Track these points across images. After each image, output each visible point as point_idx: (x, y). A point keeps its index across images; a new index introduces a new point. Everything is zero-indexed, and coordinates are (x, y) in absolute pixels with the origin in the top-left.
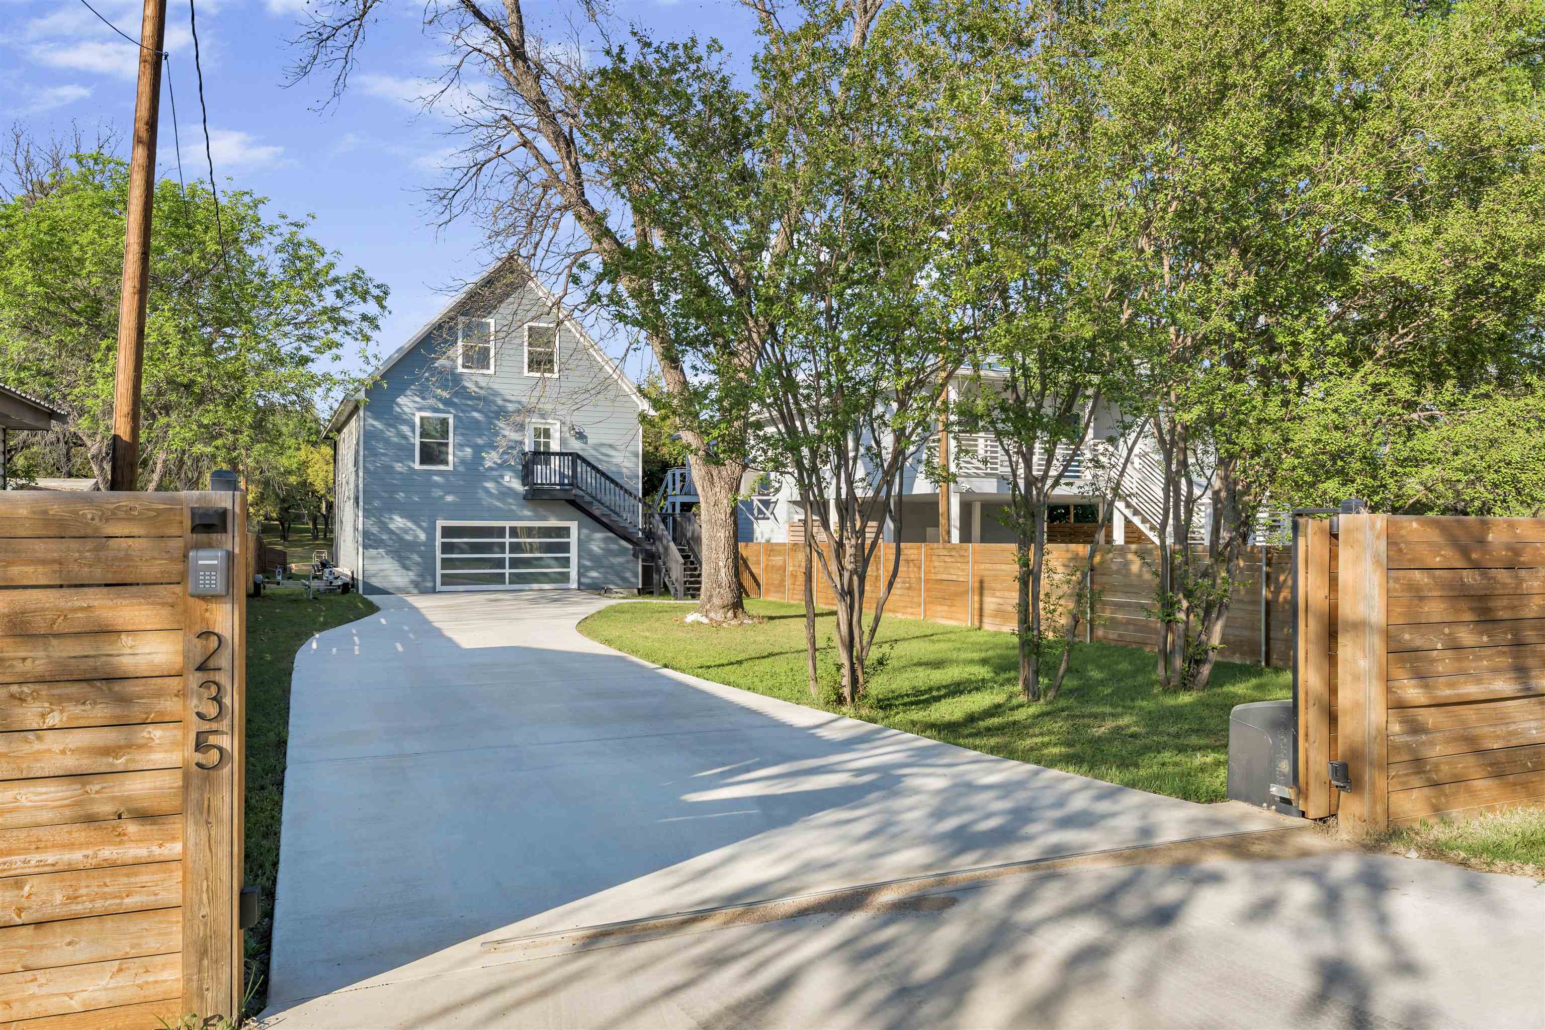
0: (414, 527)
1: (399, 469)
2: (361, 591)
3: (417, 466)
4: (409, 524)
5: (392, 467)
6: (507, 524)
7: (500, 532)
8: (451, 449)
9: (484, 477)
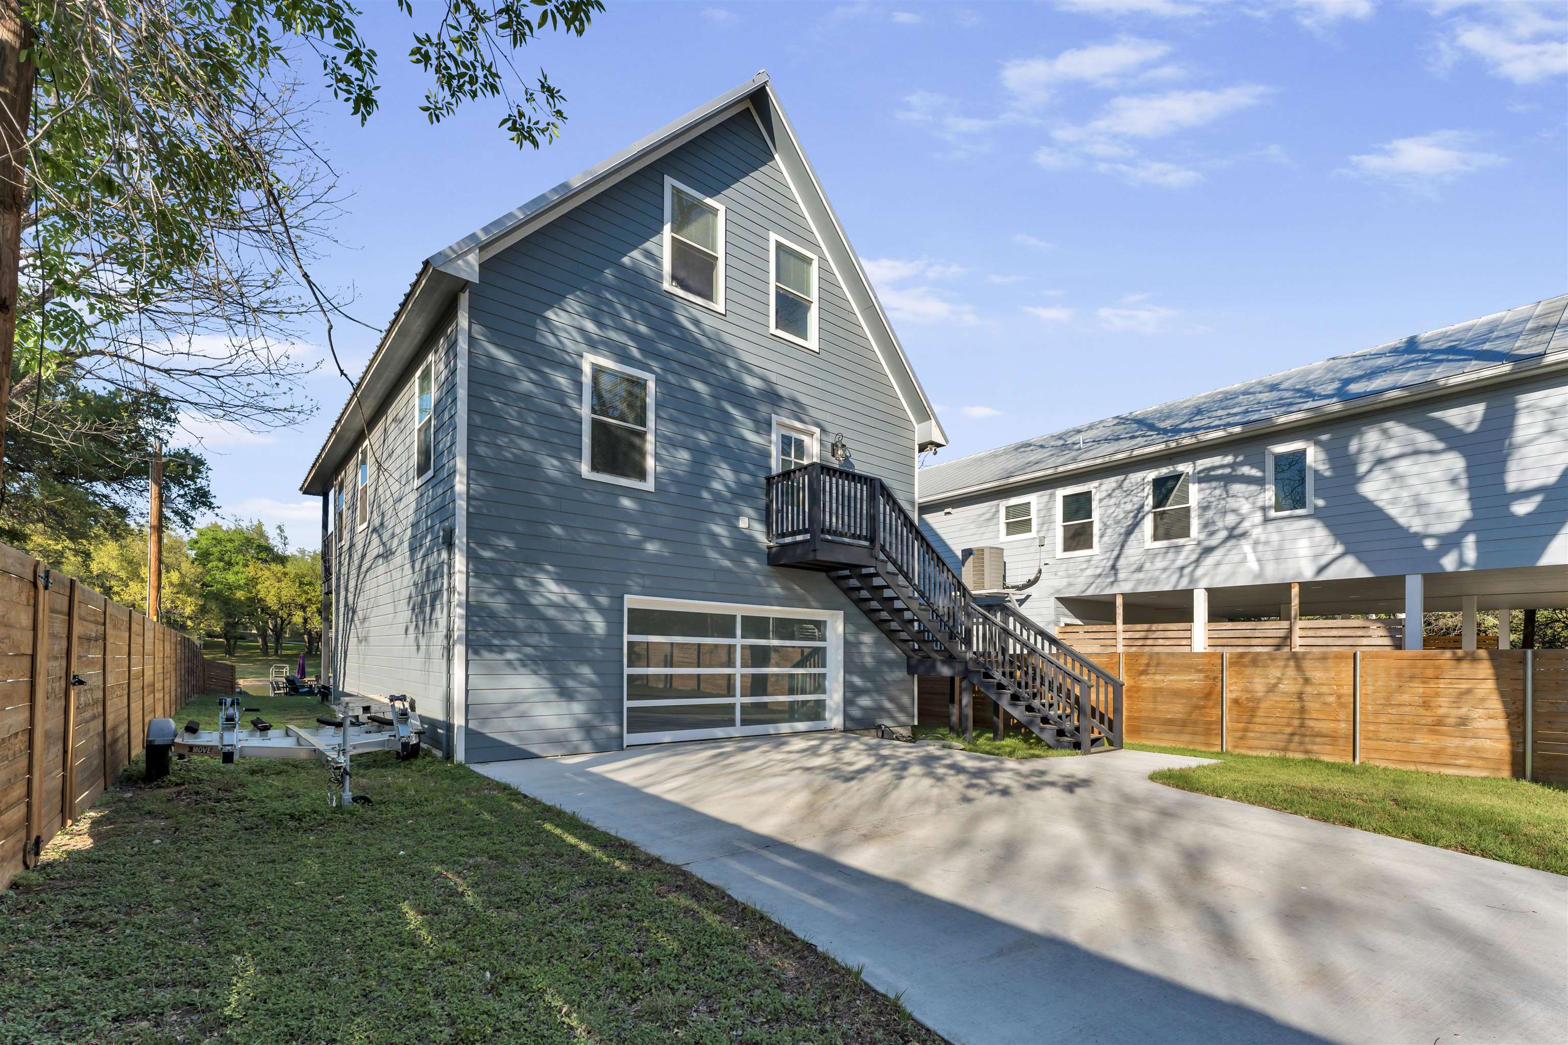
0: (582, 604)
1: (553, 473)
2: (460, 755)
3: (585, 469)
4: (574, 597)
5: (536, 466)
6: (739, 610)
7: (724, 626)
8: (650, 445)
9: (708, 513)
